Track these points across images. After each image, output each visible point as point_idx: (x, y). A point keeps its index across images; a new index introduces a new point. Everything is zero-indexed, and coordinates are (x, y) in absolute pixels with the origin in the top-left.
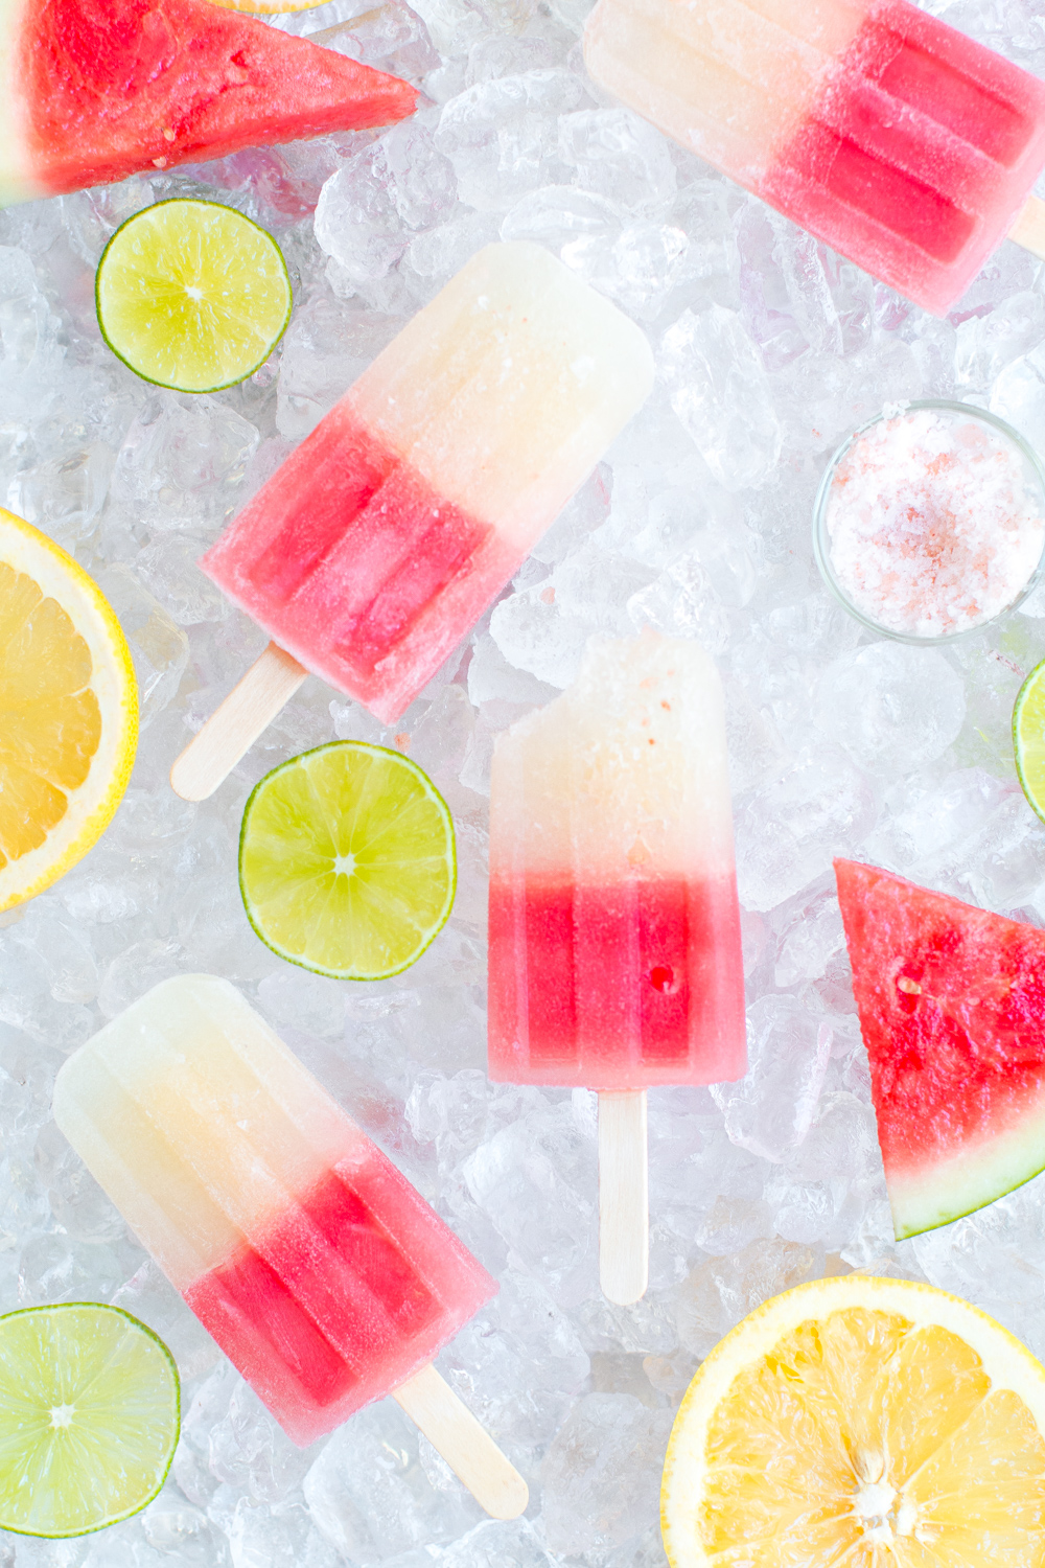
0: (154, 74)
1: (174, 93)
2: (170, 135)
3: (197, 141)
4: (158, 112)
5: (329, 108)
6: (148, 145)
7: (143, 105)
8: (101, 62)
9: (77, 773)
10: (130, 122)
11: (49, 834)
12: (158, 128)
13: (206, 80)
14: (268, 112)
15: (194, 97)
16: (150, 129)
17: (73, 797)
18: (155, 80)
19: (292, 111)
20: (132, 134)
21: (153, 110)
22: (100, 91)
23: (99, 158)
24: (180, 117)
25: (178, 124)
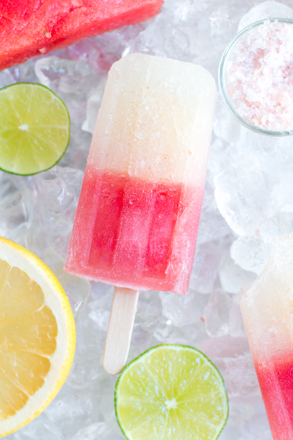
0: (36, 7)
1: (48, 15)
2: (48, 35)
3: (61, 37)
4: (41, 25)
5: (123, 13)
6: (38, 41)
7: (33, 22)
8: (9, 4)
9: (51, 347)
10: (28, 31)
11: (45, 379)
12: (42, 32)
13: (62, 7)
14: (95, 18)
15: (58, 15)
16: (39, 33)
17: (53, 359)
18: (37, 9)
19: (107, 16)
20: (30, 37)
21: (39, 24)
22: (12, 18)
23: (15, 51)
24: (52, 26)
25: (52, 29)
